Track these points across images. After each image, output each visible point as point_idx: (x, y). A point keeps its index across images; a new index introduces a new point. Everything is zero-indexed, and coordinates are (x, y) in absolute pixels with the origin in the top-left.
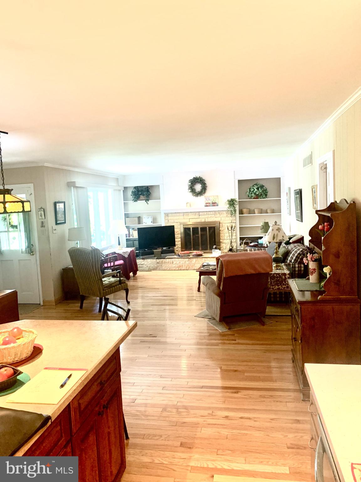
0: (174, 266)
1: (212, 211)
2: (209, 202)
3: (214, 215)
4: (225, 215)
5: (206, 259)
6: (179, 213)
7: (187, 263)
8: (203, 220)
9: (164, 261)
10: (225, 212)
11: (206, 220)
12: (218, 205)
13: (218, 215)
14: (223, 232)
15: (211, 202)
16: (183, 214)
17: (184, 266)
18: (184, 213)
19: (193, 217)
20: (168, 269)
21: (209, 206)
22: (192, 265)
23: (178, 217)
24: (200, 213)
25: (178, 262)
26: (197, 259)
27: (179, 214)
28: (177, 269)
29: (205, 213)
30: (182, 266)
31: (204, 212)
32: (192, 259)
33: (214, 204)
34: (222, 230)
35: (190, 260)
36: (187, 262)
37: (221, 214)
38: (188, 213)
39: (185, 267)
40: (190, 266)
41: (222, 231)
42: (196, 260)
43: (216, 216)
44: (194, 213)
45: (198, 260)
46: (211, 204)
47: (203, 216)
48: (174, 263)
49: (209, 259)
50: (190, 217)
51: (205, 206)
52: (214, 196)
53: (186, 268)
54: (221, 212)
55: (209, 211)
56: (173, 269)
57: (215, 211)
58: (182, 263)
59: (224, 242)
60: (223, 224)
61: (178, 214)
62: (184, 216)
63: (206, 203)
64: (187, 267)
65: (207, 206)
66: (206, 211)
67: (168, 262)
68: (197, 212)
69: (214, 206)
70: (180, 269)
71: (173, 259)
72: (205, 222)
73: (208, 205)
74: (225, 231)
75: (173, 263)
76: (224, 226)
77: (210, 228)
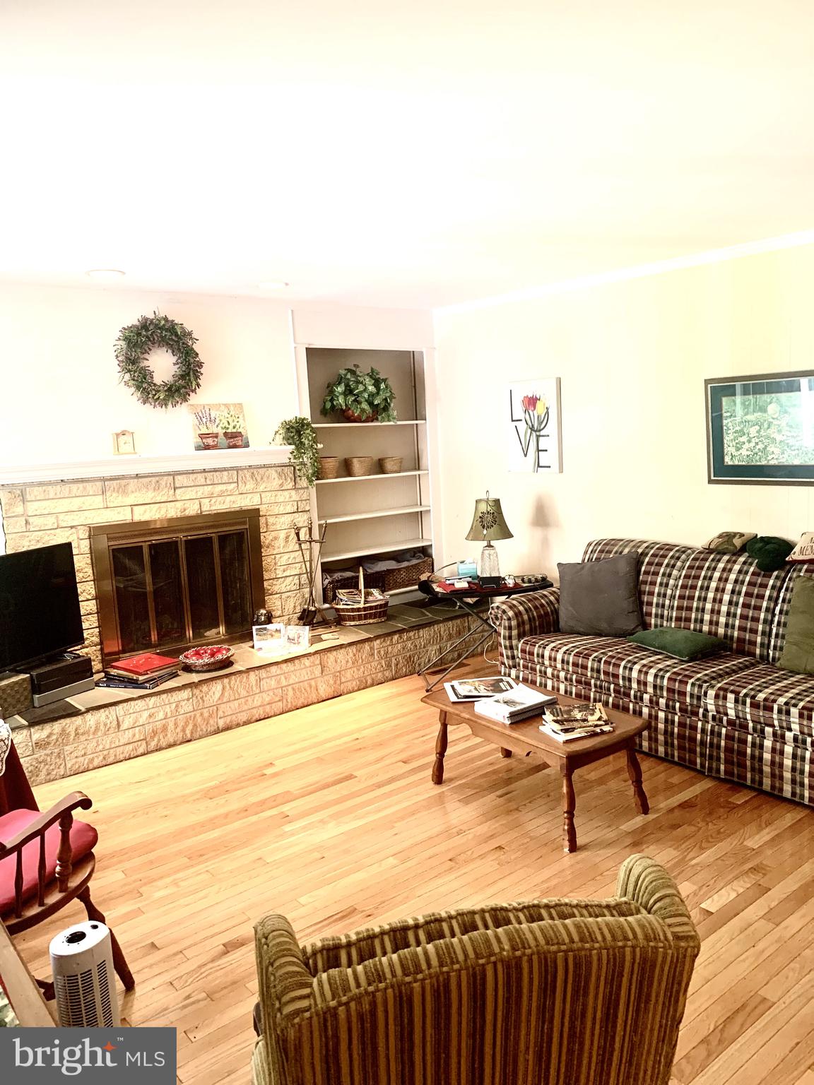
0: (127, 736)
1: (225, 469)
2: (214, 430)
3: (236, 484)
4: (276, 483)
5: (263, 673)
6: (82, 481)
7: (187, 707)
8: (192, 510)
9: (71, 730)
10: (273, 473)
11: (203, 509)
12: (247, 446)
13: (250, 485)
14: (270, 551)
15: (221, 432)
16: (99, 484)
17: (171, 726)
18: (104, 480)
19: (149, 496)
20: (96, 763)
21: (215, 447)
22: (206, 715)
23: (76, 503)
24: (180, 480)
25: (146, 714)
26: (226, 681)
27: (81, 486)
28: (141, 750)
29: (200, 478)
30: (165, 728)
31: (193, 472)
32: (205, 688)
33: (235, 440)
34: (267, 542)
35: (196, 691)
36: (183, 703)
37: (262, 479)
38: (123, 482)
39: (178, 730)
40: (199, 720)
41: (268, 547)
42: (224, 688)
43: (243, 488)
44: (154, 480)
45: (232, 682)
46: (221, 438)
47: (191, 493)
48: (124, 726)
49: (274, 669)
50: (131, 499)
51: (198, 448)
52: (226, 405)
53: (181, 735)
54: (260, 470)
55: (215, 470)
56: (122, 757)
57: (238, 469)
58: (161, 715)
59: (276, 589)
60: (271, 520)
61: (74, 487)
62: (108, 494)
63: (202, 436)
64: (184, 730)
65: (207, 447)
66: (204, 471)
67: (97, 729)
68: (169, 474)
69: (235, 446)
70: (153, 745)
71: (121, 706)
72: (200, 516)
73: (210, 441)
74: (277, 545)
75: (119, 725)
76: (272, 528)
77: (223, 539)
